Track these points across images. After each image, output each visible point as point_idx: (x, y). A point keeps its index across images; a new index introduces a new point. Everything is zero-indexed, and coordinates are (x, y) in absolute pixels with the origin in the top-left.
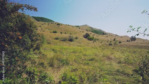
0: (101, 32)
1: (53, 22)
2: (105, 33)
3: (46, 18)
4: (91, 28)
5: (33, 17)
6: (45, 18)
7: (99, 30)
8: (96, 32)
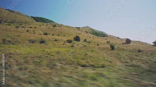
0: (103, 34)
1: (52, 23)
2: (106, 36)
3: (46, 19)
4: (92, 29)
5: (32, 17)
6: (44, 18)
7: (101, 32)
8: (96, 34)
